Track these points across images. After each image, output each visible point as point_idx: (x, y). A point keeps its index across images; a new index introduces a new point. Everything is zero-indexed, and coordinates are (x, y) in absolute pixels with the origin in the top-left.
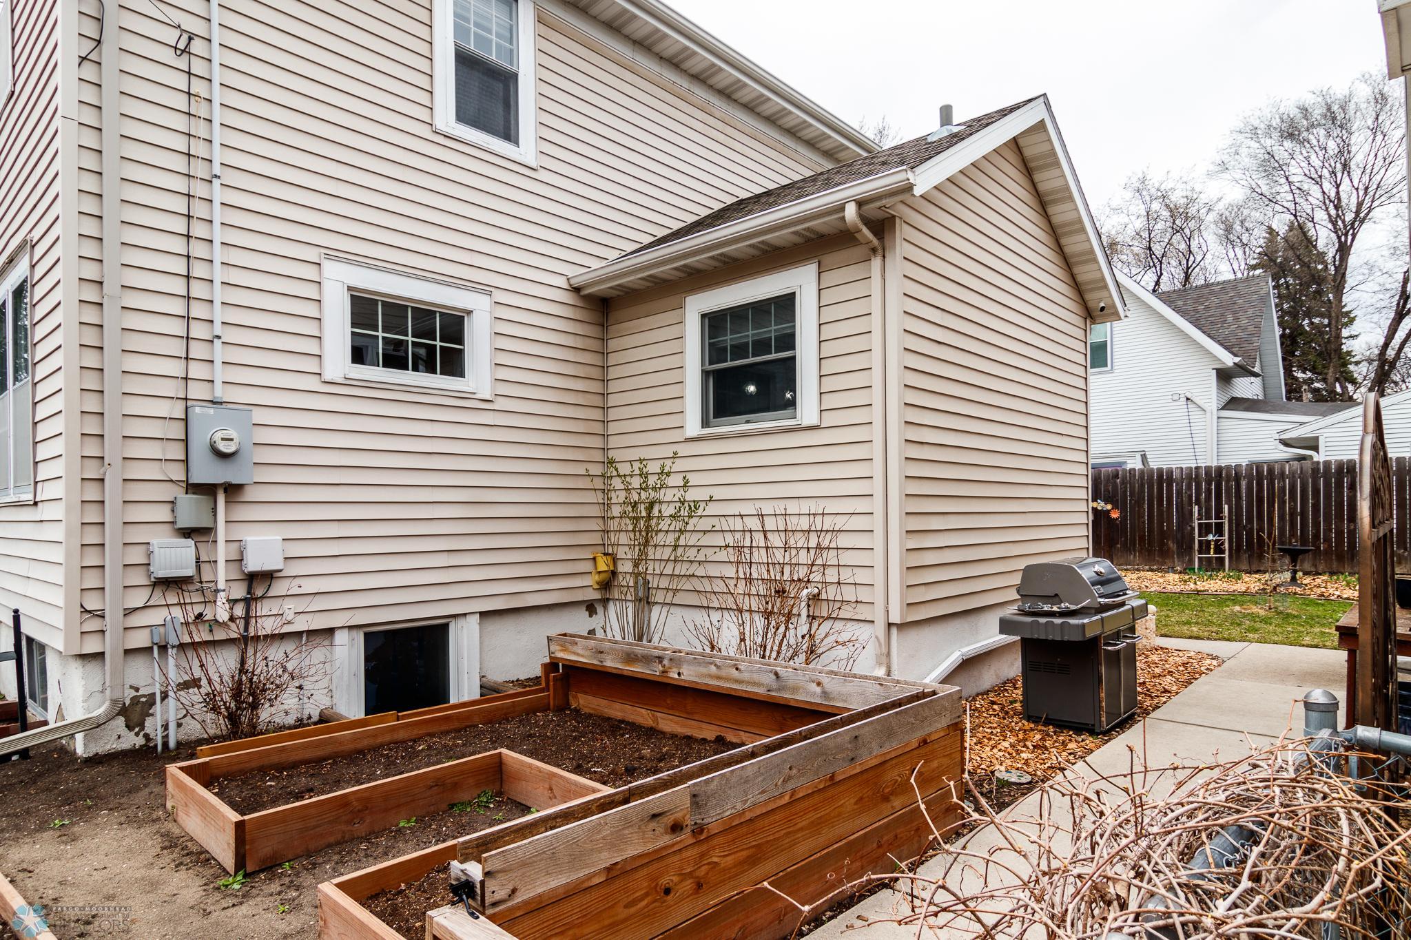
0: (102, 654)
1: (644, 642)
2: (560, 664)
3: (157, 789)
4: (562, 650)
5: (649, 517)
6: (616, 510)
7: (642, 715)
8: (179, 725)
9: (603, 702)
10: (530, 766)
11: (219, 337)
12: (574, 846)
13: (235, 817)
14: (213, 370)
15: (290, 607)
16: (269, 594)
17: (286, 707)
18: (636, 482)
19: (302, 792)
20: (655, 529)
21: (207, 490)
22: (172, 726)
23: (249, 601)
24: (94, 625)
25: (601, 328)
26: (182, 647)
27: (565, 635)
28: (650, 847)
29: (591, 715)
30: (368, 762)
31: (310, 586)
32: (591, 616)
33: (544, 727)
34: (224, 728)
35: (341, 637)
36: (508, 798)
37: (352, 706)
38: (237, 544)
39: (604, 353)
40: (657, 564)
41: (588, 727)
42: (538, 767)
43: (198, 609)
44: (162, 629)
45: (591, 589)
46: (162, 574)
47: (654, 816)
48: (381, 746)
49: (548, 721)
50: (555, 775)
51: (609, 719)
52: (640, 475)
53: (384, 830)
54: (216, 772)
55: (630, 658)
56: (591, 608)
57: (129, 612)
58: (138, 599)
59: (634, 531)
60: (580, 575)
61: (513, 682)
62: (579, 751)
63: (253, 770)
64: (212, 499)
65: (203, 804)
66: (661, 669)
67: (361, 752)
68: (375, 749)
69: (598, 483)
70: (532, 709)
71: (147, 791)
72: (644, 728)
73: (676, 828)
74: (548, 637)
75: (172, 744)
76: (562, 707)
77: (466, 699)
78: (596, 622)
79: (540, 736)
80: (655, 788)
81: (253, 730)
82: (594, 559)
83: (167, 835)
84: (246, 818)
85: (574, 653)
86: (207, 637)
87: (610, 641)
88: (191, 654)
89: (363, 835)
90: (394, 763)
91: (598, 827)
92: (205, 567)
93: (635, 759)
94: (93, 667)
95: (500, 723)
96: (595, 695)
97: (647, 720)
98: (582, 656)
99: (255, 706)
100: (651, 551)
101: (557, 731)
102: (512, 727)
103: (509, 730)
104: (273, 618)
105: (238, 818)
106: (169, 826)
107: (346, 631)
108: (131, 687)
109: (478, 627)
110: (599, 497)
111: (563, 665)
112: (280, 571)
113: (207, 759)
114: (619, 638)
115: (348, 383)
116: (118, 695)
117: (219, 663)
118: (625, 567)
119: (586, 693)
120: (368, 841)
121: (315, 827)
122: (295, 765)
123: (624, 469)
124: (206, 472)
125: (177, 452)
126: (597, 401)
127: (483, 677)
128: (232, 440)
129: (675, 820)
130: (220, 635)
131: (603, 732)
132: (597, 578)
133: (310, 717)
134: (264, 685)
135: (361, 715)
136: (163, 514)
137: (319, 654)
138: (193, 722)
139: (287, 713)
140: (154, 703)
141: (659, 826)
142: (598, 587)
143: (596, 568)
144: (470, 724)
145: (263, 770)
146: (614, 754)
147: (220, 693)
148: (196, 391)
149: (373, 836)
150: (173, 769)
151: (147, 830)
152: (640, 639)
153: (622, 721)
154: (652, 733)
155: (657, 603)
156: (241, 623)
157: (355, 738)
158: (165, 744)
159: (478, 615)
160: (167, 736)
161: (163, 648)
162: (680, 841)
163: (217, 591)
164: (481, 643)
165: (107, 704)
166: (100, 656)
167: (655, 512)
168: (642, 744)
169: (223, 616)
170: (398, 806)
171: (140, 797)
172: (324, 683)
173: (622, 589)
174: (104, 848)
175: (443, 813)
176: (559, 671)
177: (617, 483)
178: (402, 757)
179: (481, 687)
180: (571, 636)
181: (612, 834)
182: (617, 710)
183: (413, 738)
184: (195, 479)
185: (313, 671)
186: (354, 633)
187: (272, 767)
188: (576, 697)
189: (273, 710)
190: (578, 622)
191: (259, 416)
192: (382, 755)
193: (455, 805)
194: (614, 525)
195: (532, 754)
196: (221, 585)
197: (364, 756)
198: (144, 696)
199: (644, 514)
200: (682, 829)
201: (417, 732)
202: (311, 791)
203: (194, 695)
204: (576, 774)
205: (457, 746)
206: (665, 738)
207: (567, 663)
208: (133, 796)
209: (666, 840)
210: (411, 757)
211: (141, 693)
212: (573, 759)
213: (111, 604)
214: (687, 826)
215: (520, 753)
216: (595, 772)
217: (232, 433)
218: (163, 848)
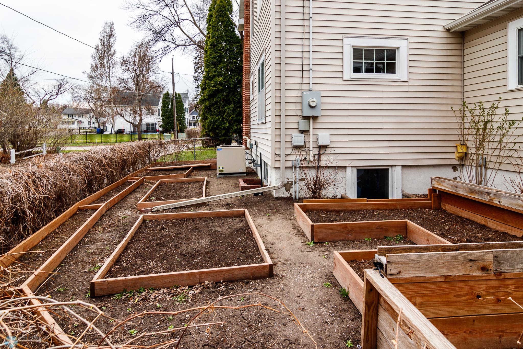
0: (280, 167)
1: (483, 185)
2: (437, 190)
3: (292, 211)
4: (438, 184)
5: (485, 128)
6: (467, 126)
7: (479, 219)
8: (299, 192)
9: (458, 209)
10: (419, 229)
11: (311, 69)
12: (428, 262)
13: (311, 223)
14: (309, 80)
15: (332, 158)
16: (325, 153)
17: (330, 191)
18: (477, 112)
19: (333, 220)
20: (489, 134)
21: (307, 118)
22: (297, 192)
23: (319, 154)
24: (278, 159)
25: (461, 45)
26: (300, 167)
27: (439, 178)
28: (469, 274)
29: (451, 214)
30: (356, 215)
31: (338, 151)
32: (454, 171)
33: (429, 215)
34: (311, 195)
35: (348, 169)
36: (409, 240)
37: (352, 194)
38: (316, 136)
39: (462, 56)
40: (490, 150)
41: (450, 219)
42: (422, 230)
43: (304, 156)
44: (295, 161)
45: (454, 160)
46: (295, 144)
47: (471, 260)
48: (361, 210)
49: (430, 213)
50: (430, 235)
51: (461, 217)
52: (480, 109)
53: (360, 240)
54: (308, 208)
55: (472, 191)
56: (455, 168)
57: (287, 155)
58: (289, 152)
59: (476, 134)
60: (449, 153)
61: (416, 195)
62: (444, 228)
63: (319, 210)
64: (308, 121)
65: (303, 217)
66: (489, 198)
67: (354, 211)
68: (359, 211)
69: (458, 113)
70: (424, 207)
71: (290, 210)
72: (479, 224)
73: (484, 269)
74: (431, 178)
75: (297, 198)
76: (438, 208)
77: (396, 198)
78: (457, 174)
79: (426, 218)
80: (474, 248)
81: (320, 197)
82: (456, 147)
83: (294, 225)
84: (314, 224)
85: (444, 186)
86: (307, 165)
87: (462, 183)
88: (302, 170)
89: (352, 239)
90: (365, 217)
91: (440, 257)
92: (307, 143)
93: (472, 237)
94: (278, 170)
95: (408, 210)
96: (454, 205)
97: (481, 221)
98: (447, 188)
99: (320, 189)
100: (486, 144)
101: (434, 218)
102: (414, 213)
103: (412, 214)
104: (326, 161)
105: (312, 224)
106: (295, 222)
107: (351, 167)
108: (287, 178)
109: (401, 171)
110: (459, 120)
111: (438, 191)
112: (329, 145)
113: (306, 204)
114: (468, 182)
115: (352, 80)
116: (283, 180)
117: (310, 174)
118: (472, 151)
119: (449, 204)
120: (353, 242)
121: (336, 233)
122: (331, 211)
123: (471, 107)
124: (308, 112)
125: (299, 107)
126: (459, 77)
127: (403, 191)
128: (314, 102)
129: (483, 265)
130: (311, 165)
131: (457, 222)
132: (458, 155)
133: (337, 196)
134: (323, 183)
135: (356, 198)
136: (295, 126)
137: (341, 174)
138: (303, 192)
139: (330, 193)
140: (292, 184)
141: (475, 266)
142: (457, 159)
143: (457, 150)
144: (396, 208)
145: (322, 211)
146: (462, 232)
147: (310, 183)
148: (305, 87)
149: (355, 241)
150: (296, 205)
151: (289, 222)
152: (480, 183)
153: (468, 219)
154: (483, 227)
155: (489, 168)
156: (317, 162)
157: (352, 206)
158: (296, 197)
159: (401, 167)
160: (296, 195)
161: (295, 167)
162: (487, 276)
163: (310, 151)
164: (402, 178)
165: (281, 182)
166: (279, 168)
167: (489, 126)
168: (478, 231)
169: (312, 159)
170: (365, 232)
171: (288, 212)
172: (342, 184)
173: (470, 160)
174: (278, 224)
175: (382, 239)
176: (436, 193)
177: (467, 113)
178: (368, 215)
179: (402, 195)
180: (442, 178)
181: (448, 262)
182: (465, 214)
183: (373, 209)
184: (304, 115)
185: (338, 180)
186: (353, 168)
187: (325, 210)
188: (444, 205)
189: (326, 191)
190: (449, 174)
191: (323, 94)
192: (361, 213)
193: (387, 237)
194: (466, 132)
195: (421, 225)
196: (311, 149)
197: (355, 212)
198: (290, 182)
199: (483, 127)
200: (488, 270)
201: (374, 207)
202: (336, 220)
203: (303, 183)
204: (441, 237)
205: (390, 215)
206: (491, 231)
207: (440, 190)
208: (286, 211)
209: (478, 273)
210: (372, 216)
211: (289, 180)
212: (440, 230)
213: (282, 152)
214: (491, 270)
215: (416, 223)
216: (450, 238)
217: (315, 100)
218: (293, 228)
